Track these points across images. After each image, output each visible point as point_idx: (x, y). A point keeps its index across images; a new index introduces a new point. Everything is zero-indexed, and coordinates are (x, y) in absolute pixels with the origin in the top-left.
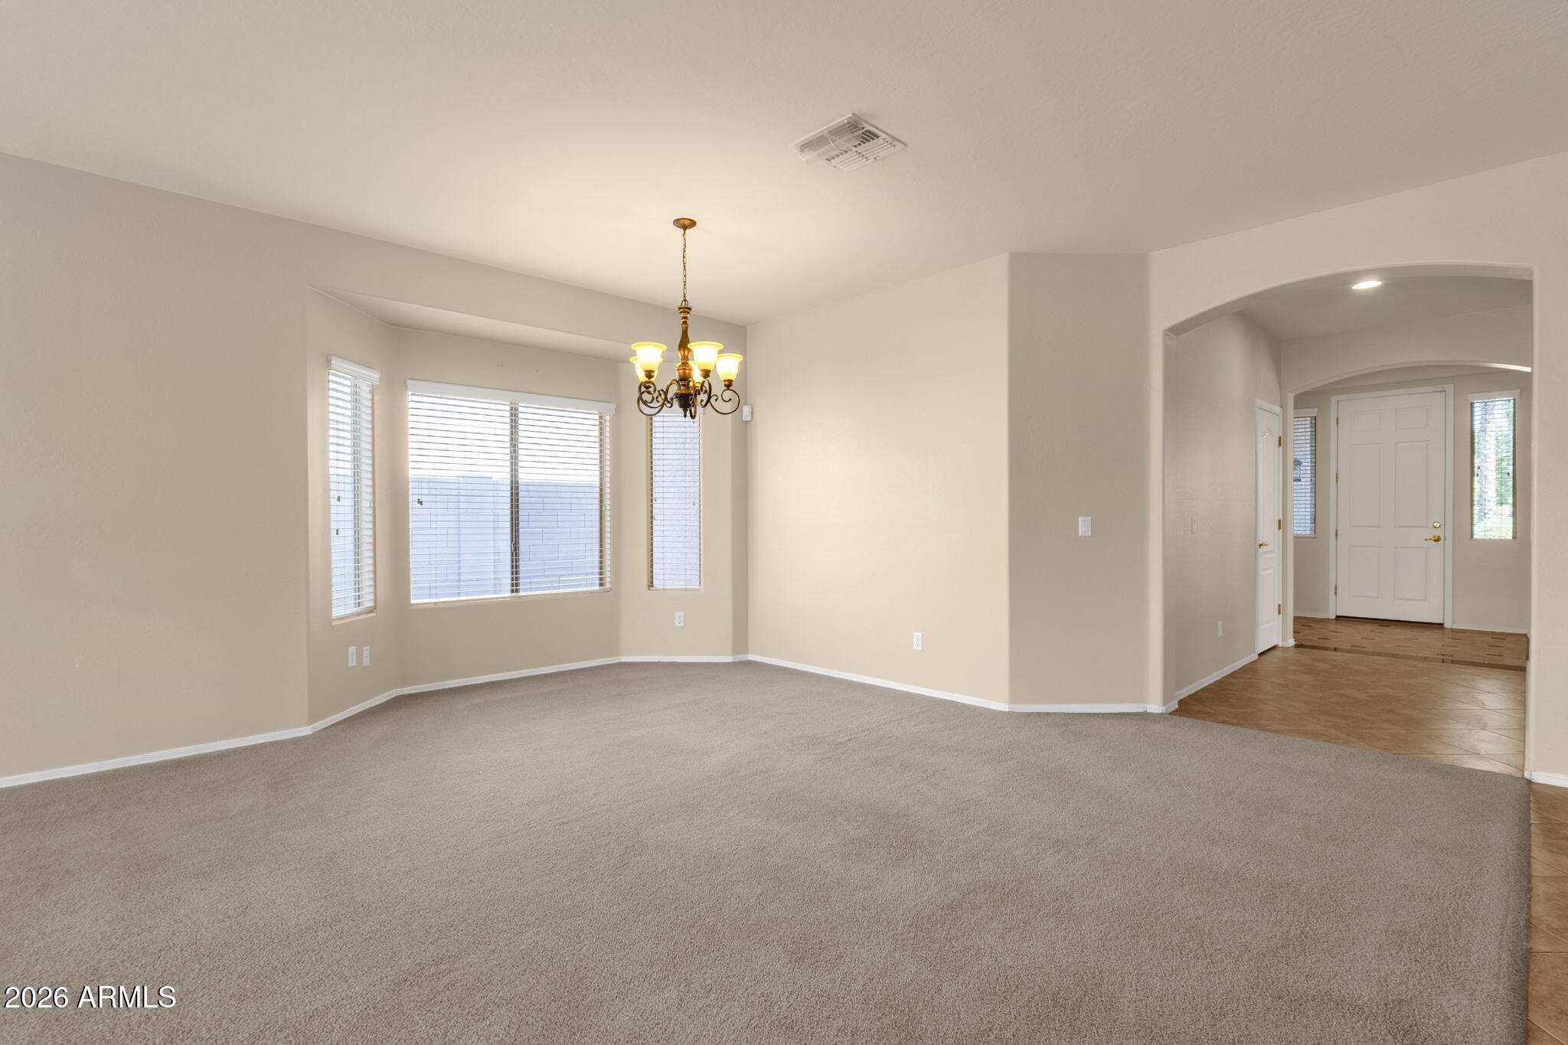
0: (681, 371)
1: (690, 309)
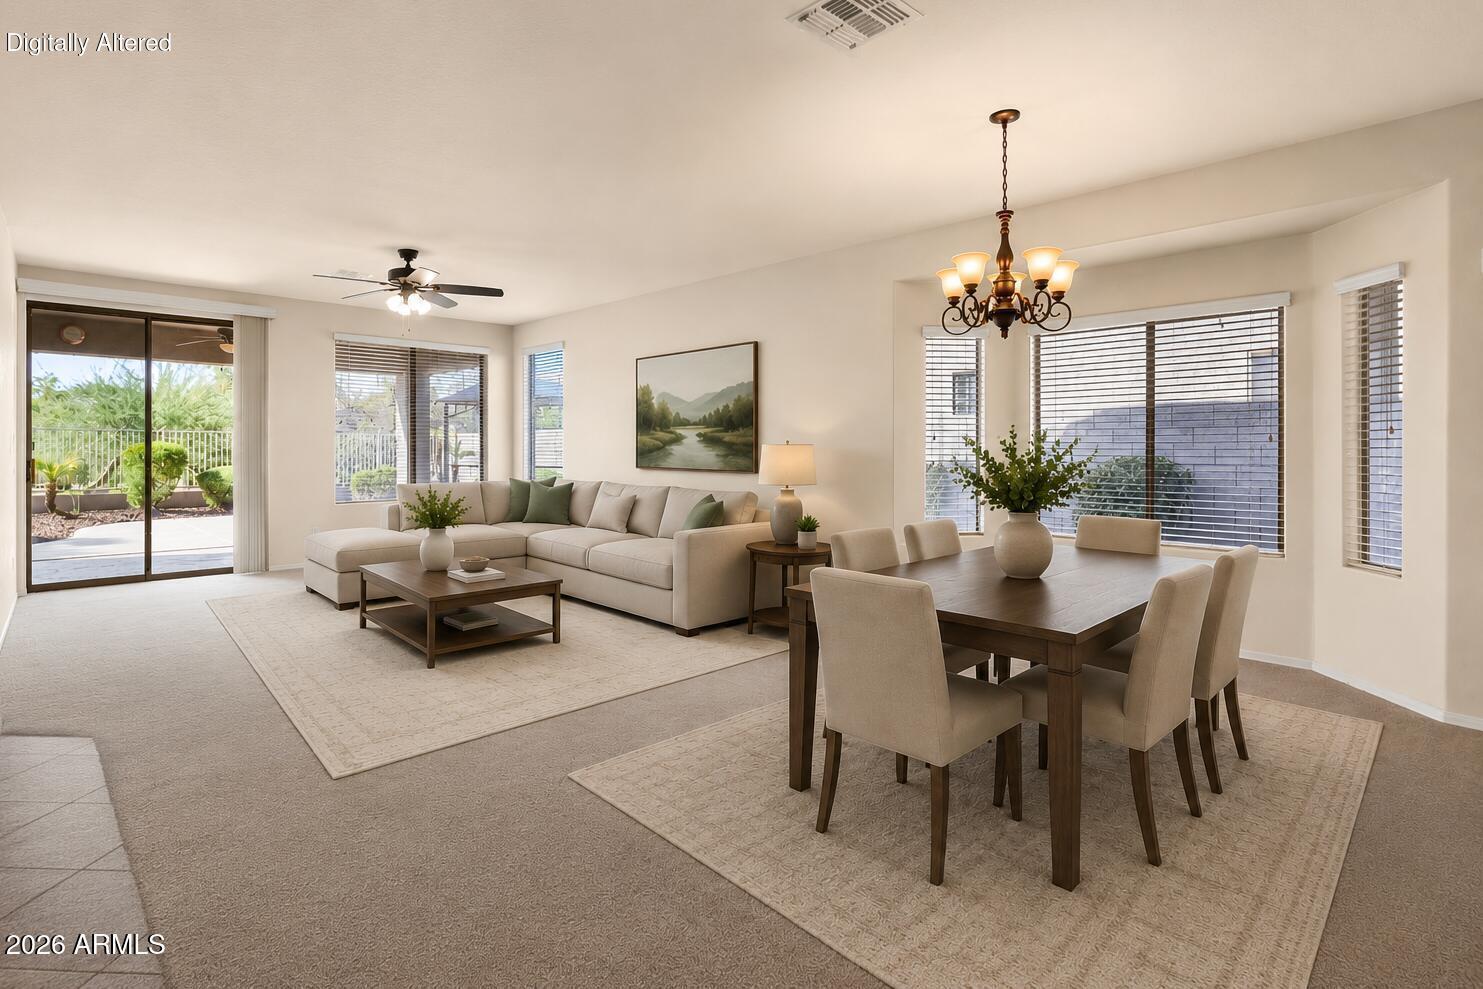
0: (1001, 284)
1: (1012, 212)
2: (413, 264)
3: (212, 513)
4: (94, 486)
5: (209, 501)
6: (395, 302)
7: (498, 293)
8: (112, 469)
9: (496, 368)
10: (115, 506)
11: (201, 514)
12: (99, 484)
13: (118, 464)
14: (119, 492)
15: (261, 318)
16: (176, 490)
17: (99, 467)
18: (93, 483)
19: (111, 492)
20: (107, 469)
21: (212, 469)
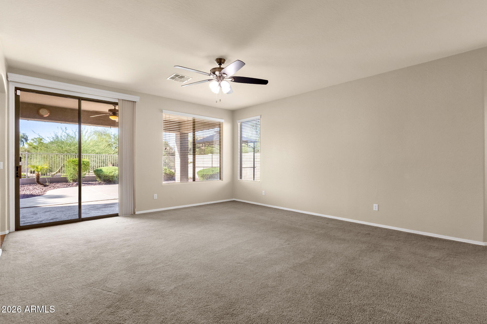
2: (222, 66)
3: (100, 184)
4: (55, 174)
5: (98, 179)
6: (214, 85)
7: (264, 82)
8: (62, 168)
9: (226, 128)
10: (63, 181)
11: (95, 184)
12: (57, 173)
13: (64, 166)
14: (64, 176)
15: (132, 101)
16: (86, 176)
17: (57, 167)
18: (54, 173)
19: (62, 176)
20: (60, 168)
21: (99, 168)
